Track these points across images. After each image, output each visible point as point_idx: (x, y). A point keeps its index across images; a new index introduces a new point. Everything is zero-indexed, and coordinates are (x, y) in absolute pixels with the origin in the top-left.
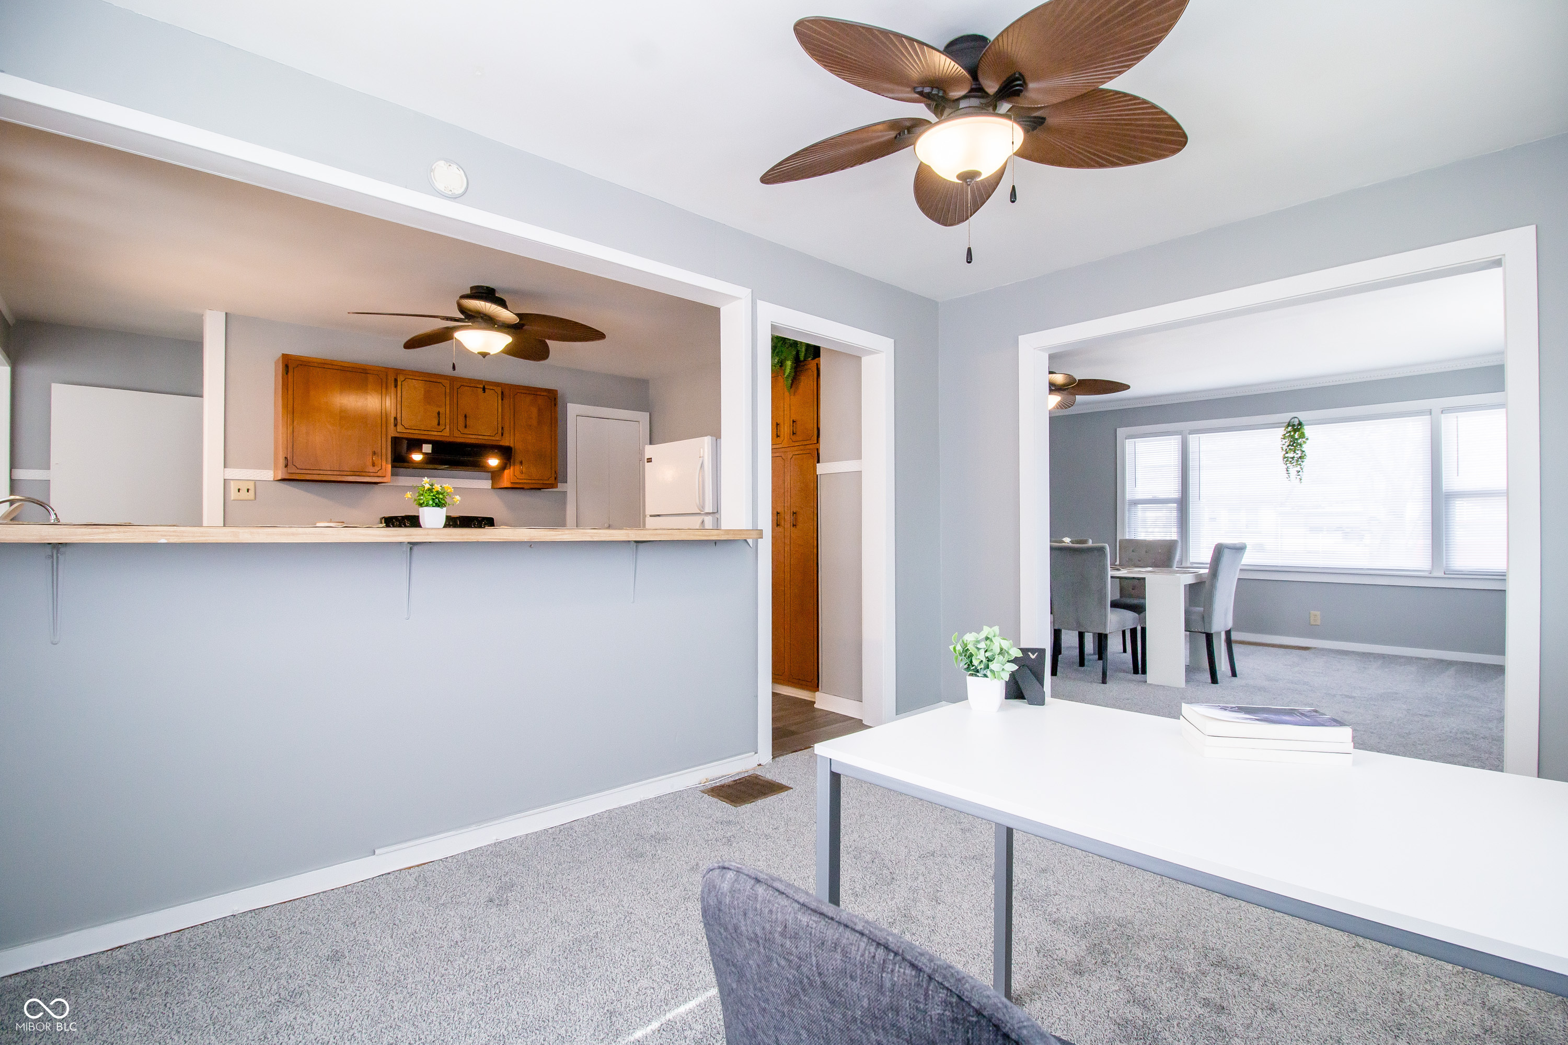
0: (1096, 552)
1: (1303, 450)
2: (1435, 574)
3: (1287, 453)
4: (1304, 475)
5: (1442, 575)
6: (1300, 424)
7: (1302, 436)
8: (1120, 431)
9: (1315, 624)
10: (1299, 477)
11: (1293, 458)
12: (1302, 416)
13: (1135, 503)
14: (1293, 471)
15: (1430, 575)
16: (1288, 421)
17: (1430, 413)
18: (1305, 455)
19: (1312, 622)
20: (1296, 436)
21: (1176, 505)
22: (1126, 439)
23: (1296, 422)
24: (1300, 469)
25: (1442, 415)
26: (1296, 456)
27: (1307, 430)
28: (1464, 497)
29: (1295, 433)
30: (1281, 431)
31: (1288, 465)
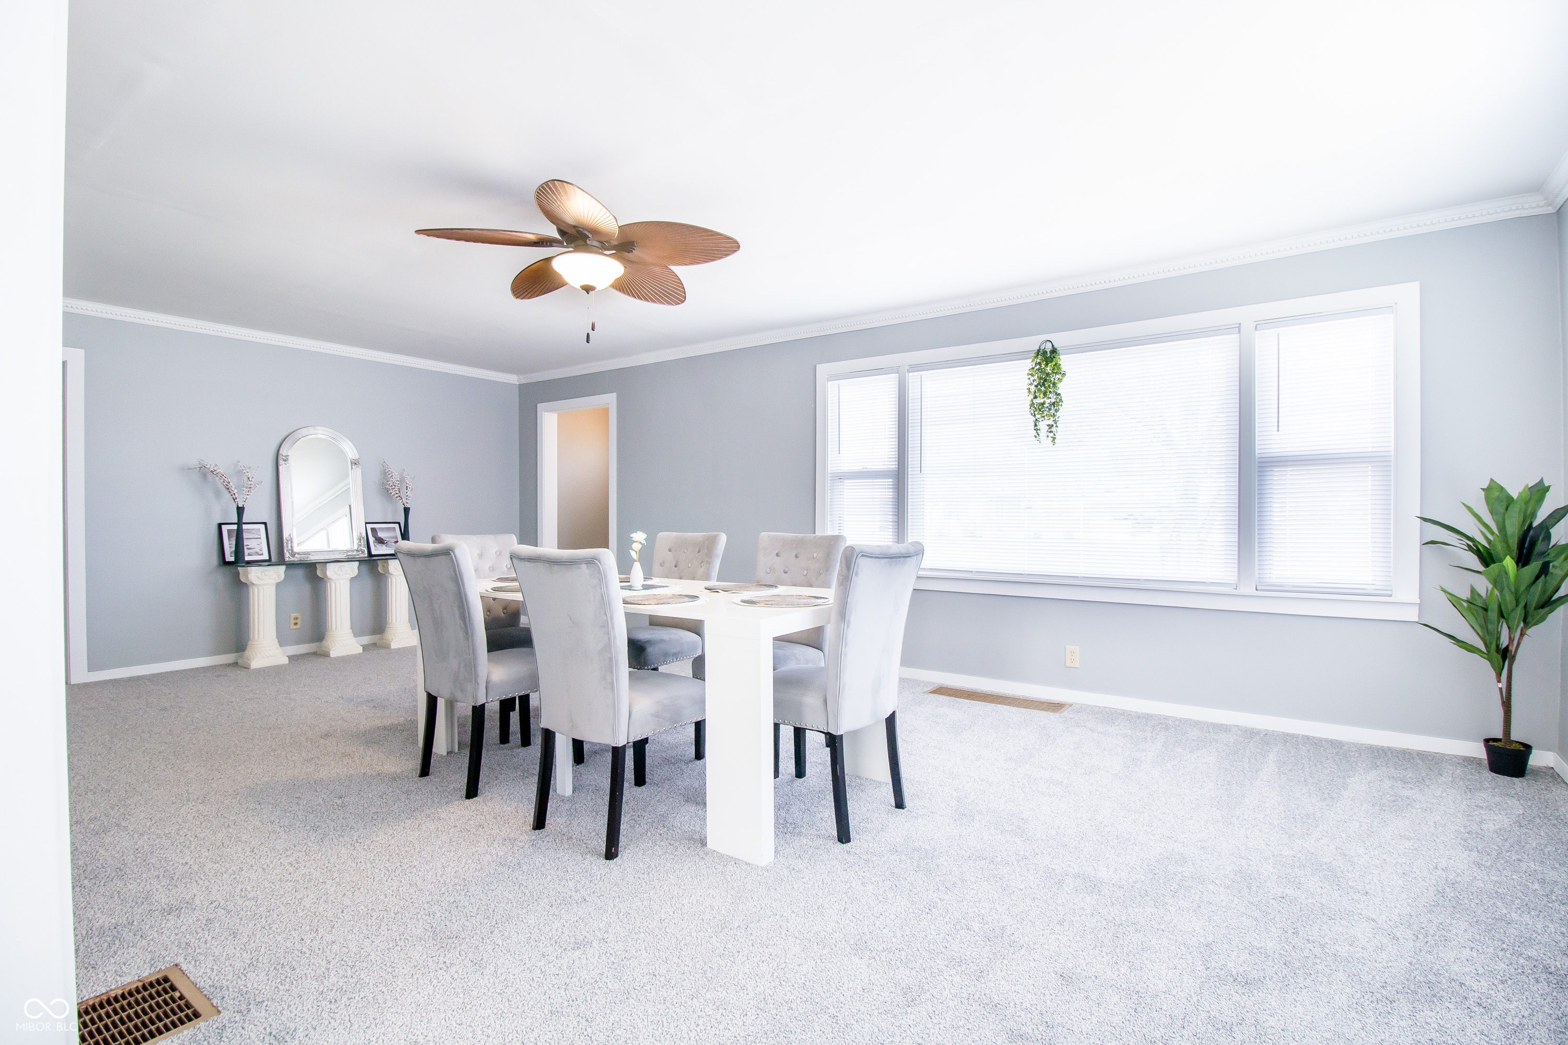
0: (584, 566)
1: (1059, 392)
2: (1242, 590)
3: (1036, 397)
4: (1060, 431)
5: (1252, 591)
6: (1054, 351)
7: (1057, 369)
8: (823, 370)
9: (1072, 665)
10: (1052, 435)
11: (1043, 404)
12: (1059, 340)
13: (841, 477)
14: (1043, 425)
15: (1235, 592)
16: (1038, 348)
17: (1239, 327)
18: (1061, 400)
19: (1068, 664)
20: (1048, 369)
21: (891, 480)
22: (828, 381)
23: (1049, 347)
24: (1053, 423)
25: (1257, 332)
26: (1048, 401)
27: (1064, 361)
28: (1286, 466)
29: (1047, 365)
30: (1028, 364)
31: (1038, 416)
